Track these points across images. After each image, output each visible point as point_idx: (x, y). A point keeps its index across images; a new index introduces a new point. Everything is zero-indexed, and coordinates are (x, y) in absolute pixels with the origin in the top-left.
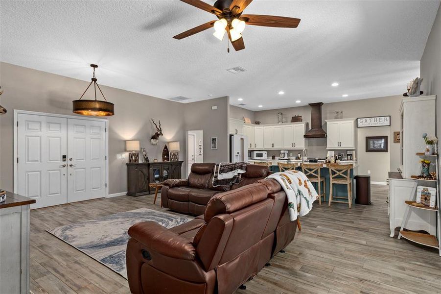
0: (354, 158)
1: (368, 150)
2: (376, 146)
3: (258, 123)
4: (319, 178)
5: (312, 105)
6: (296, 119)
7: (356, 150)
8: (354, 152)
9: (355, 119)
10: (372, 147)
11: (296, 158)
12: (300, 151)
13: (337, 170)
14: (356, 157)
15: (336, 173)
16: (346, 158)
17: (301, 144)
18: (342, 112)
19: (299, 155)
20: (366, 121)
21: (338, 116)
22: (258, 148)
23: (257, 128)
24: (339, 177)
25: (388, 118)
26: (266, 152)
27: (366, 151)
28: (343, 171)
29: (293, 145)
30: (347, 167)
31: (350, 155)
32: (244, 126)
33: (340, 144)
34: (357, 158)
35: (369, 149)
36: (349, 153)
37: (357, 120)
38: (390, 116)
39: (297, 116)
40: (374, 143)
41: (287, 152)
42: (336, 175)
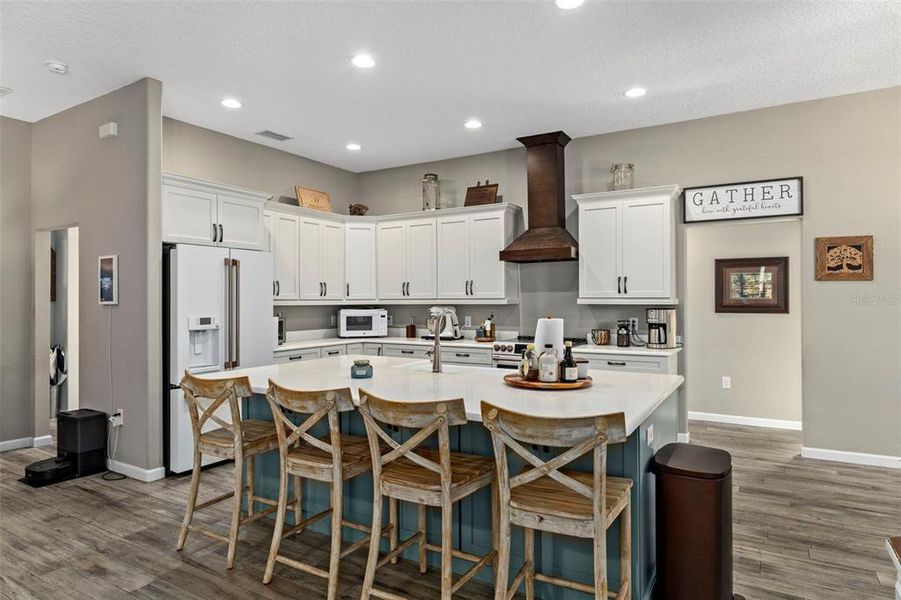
0: (673, 338)
1: (723, 306)
2: (748, 291)
3: (357, 211)
4: (446, 484)
5: (531, 142)
6: (481, 196)
7: (679, 309)
8: (673, 313)
9: (678, 190)
10: (735, 296)
11: (479, 335)
12: (491, 310)
13: (534, 448)
14: (680, 331)
15: (530, 467)
16: (645, 338)
17: (494, 284)
18: (630, 167)
19: (487, 325)
20: (715, 199)
21: (618, 180)
22: (358, 296)
23: (354, 227)
24: (543, 490)
25: (794, 184)
26: (385, 313)
27: (718, 310)
28: (566, 458)
29: (469, 287)
30: (589, 431)
31: (657, 326)
32: (266, 212)
33: (622, 284)
34: (683, 339)
35: (726, 302)
36: (653, 317)
37: (683, 195)
38: (800, 179)
39: (483, 184)
40: (742, 282)
41: (453, 311)
42: (529, 477)
